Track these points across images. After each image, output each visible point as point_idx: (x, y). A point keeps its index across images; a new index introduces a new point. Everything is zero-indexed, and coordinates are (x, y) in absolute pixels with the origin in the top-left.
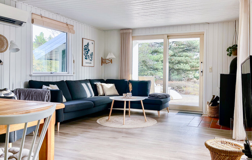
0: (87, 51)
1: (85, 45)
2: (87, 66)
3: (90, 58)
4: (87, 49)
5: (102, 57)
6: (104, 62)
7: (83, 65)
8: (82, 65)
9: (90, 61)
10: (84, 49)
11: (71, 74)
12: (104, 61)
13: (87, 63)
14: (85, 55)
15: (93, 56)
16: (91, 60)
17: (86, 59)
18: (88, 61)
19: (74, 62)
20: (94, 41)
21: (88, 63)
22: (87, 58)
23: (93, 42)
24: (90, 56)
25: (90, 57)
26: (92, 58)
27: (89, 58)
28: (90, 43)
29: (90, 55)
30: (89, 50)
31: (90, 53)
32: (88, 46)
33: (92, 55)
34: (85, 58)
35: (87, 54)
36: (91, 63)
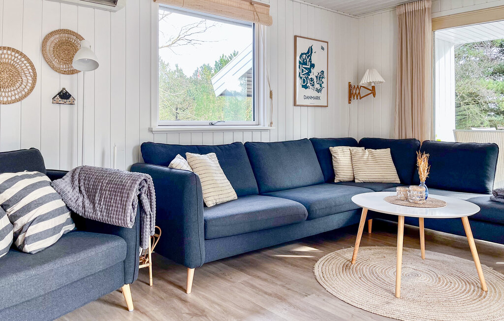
0: (309, 67)
1: (302, 54)
2: (308, 106)
3: (317, 86)
4: (309, 63)
5: (349, 83)
6: (356, 93)
7: (297, 104)
8: (295, 104)
9: (315, 94)
10: (300, 63)
11: (264, 126)
12: (354, 92)
13: (307, 98)
14: (301, 78)
15: (323, 80)
16: (319, 91)
17: (305, 87)
18: (310, 92)
19: (271, 97)
20: (327, 42)
21: (311, 98)
22: (308, 84)
23: (325, 45)
24: (315, 80)
25: (315, 83)
26: (321, 86)
27: (313, 85)
28: (316, 46)
29: (317, 77)
30: (313, 66)
31: (315, 73)
32: (311, 54)
33: (322, 78)
34: (303, 86)
35: (308, 74)
36: (318, 98)
